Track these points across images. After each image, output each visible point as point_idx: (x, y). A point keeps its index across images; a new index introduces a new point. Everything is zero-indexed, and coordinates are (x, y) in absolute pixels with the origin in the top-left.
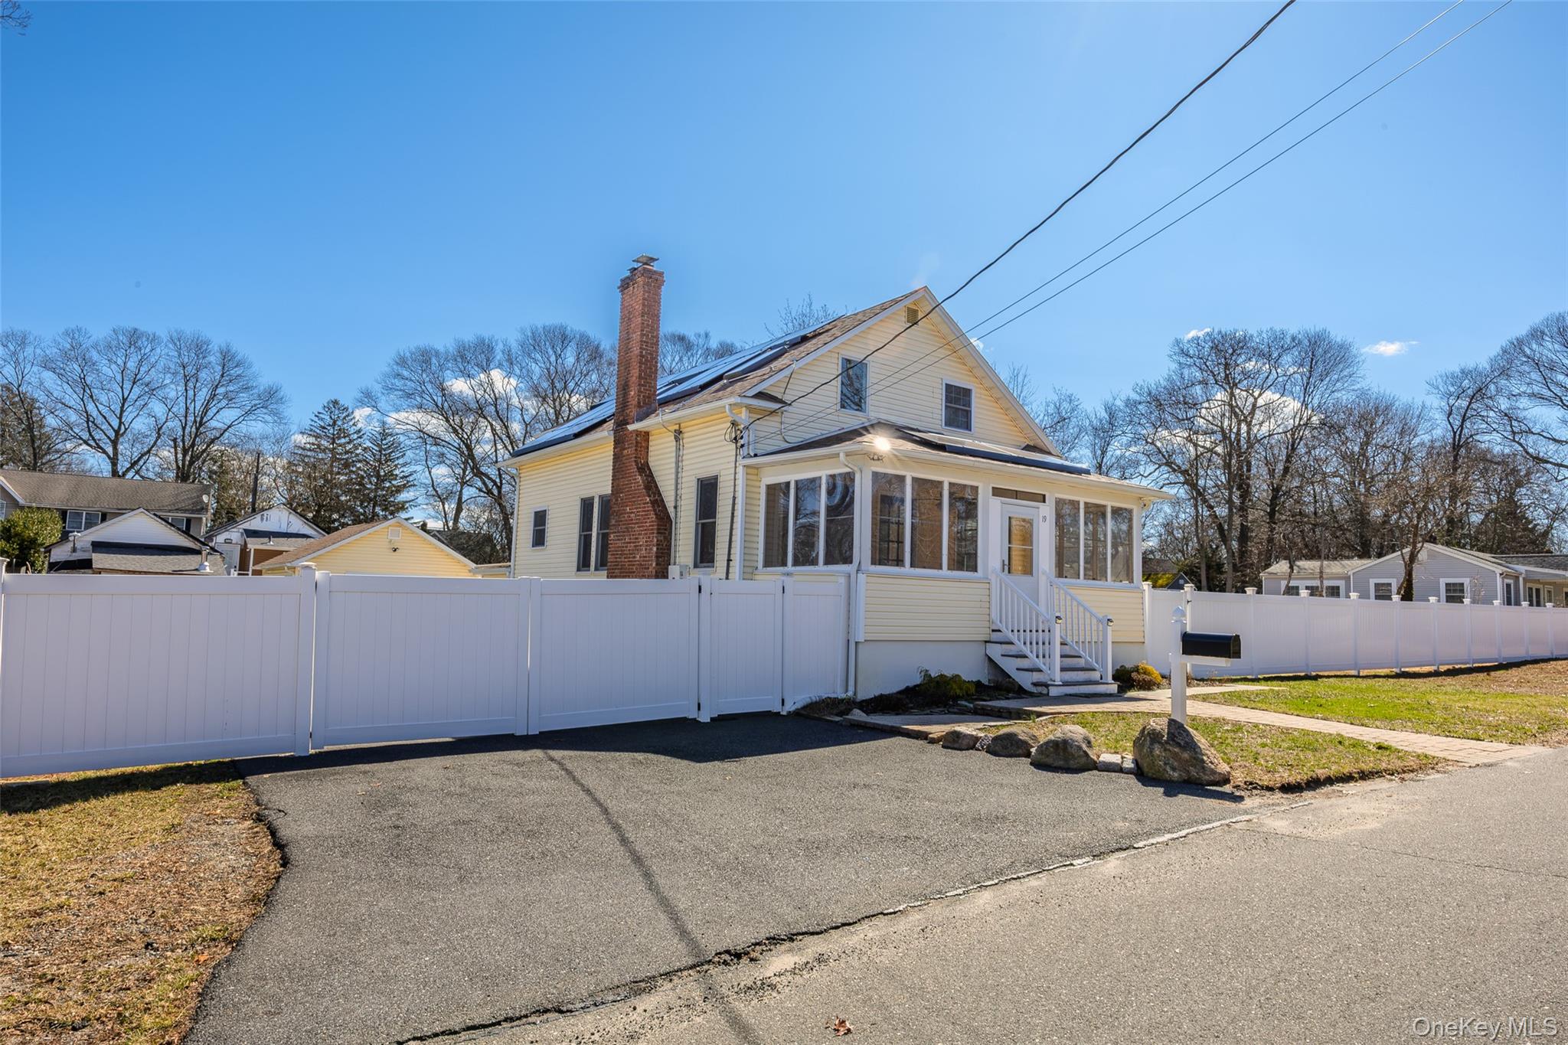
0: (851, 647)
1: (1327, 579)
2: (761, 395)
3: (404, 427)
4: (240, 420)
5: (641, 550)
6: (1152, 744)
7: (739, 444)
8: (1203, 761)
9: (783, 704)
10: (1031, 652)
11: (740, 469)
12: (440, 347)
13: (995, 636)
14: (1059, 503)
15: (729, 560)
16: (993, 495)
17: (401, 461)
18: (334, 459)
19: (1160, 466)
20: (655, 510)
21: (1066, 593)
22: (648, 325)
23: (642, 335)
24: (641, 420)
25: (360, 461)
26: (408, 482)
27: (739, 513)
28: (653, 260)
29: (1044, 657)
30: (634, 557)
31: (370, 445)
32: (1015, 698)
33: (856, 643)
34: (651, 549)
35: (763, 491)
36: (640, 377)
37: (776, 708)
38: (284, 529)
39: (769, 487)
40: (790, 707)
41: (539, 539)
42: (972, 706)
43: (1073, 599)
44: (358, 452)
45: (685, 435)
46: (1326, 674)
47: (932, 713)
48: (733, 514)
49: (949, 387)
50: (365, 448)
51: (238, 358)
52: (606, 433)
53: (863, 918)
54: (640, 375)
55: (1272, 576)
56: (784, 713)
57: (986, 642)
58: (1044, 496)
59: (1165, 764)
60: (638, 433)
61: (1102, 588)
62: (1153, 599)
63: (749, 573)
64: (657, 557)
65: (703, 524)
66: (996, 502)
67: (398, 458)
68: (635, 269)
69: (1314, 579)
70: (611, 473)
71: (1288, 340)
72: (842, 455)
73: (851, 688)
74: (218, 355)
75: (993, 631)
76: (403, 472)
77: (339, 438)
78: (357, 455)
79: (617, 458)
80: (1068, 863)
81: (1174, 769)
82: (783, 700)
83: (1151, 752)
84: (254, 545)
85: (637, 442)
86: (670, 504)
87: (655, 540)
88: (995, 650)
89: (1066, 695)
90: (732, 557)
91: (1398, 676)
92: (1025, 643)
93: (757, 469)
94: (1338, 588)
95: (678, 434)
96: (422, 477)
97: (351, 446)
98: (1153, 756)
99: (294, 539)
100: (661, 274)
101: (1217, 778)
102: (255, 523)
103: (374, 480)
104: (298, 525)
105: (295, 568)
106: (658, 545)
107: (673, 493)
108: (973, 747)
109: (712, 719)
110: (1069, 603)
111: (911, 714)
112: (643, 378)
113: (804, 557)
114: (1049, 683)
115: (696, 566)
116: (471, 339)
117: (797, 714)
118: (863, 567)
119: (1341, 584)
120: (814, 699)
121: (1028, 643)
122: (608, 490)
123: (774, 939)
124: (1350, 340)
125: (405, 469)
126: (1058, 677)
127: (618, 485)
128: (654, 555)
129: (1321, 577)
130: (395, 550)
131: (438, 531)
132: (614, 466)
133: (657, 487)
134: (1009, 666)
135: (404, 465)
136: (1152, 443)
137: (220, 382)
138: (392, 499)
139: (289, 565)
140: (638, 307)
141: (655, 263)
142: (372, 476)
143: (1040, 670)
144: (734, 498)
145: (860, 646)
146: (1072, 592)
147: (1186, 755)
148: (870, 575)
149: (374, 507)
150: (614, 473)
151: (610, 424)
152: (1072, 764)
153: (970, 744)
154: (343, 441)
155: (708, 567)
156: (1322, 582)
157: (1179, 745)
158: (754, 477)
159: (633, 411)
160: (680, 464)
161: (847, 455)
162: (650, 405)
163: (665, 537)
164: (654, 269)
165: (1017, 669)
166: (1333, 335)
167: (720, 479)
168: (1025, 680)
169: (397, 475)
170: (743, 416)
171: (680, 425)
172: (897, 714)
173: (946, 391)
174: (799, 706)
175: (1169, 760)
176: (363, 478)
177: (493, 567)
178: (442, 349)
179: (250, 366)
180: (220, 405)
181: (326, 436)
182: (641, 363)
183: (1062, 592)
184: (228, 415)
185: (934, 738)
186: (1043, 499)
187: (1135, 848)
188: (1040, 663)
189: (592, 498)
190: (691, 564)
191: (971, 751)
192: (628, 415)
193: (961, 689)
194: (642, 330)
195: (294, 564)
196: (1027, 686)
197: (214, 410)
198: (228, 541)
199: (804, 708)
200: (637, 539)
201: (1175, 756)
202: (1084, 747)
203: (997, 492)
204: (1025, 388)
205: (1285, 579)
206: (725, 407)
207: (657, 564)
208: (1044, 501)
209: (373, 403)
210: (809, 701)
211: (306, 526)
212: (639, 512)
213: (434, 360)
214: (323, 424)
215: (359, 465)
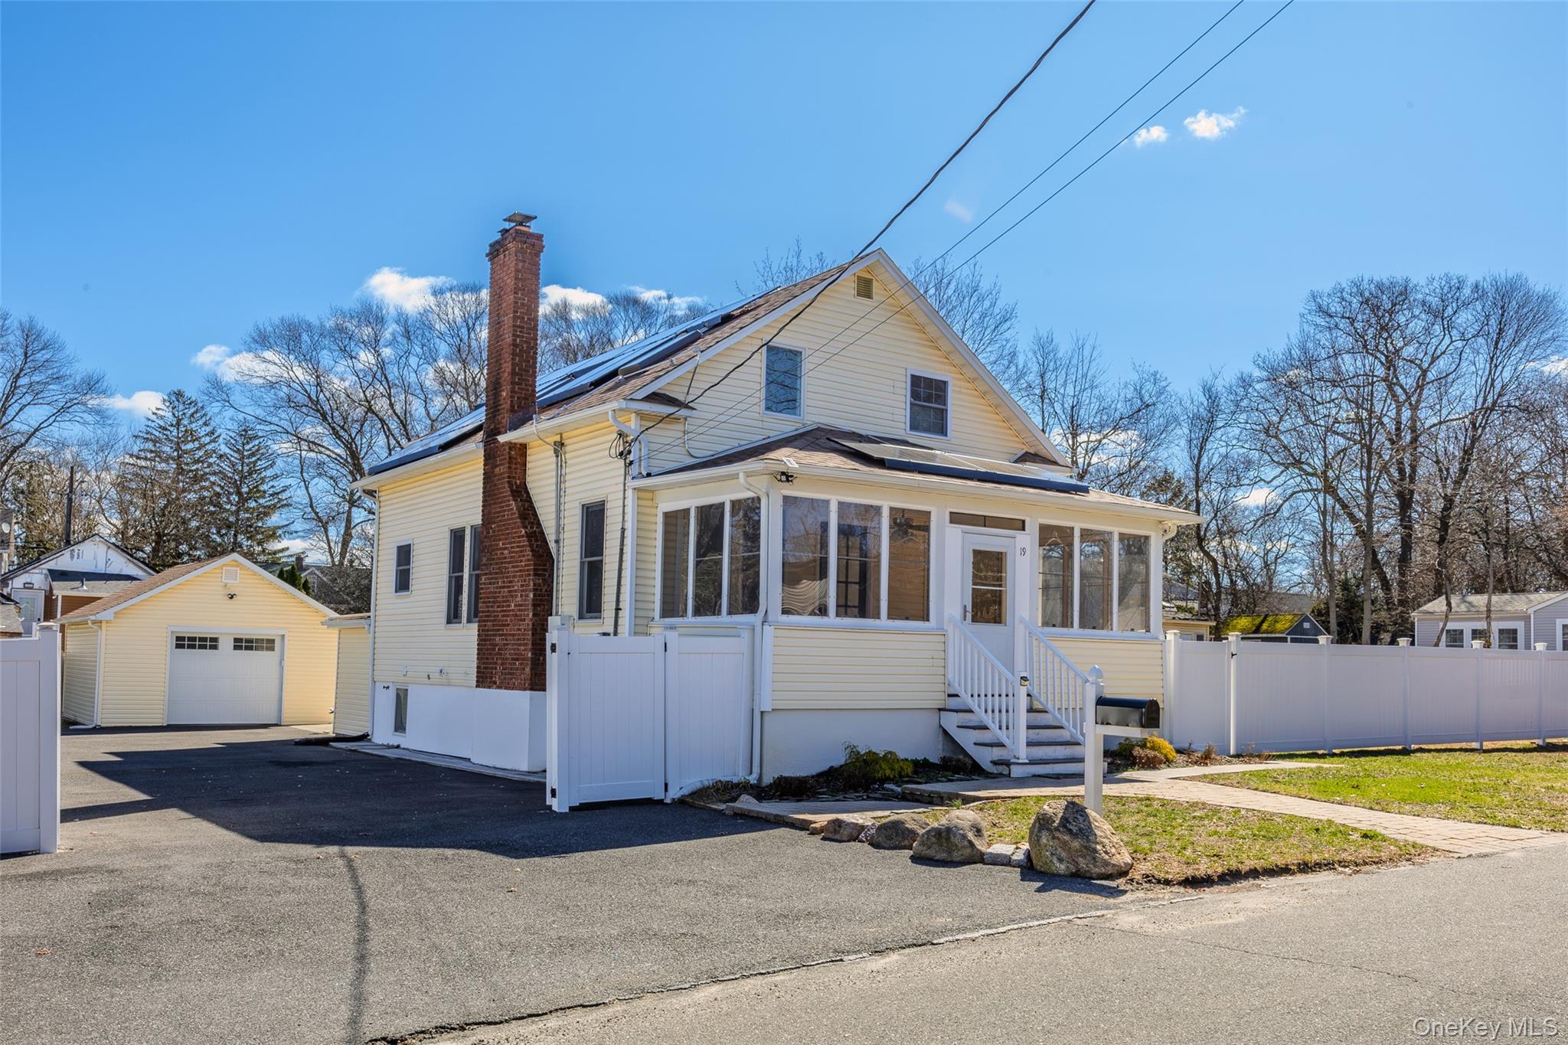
0: (757, 719)
1: (1498, 619)
2: (655, 397)
3: (267, 428)
4: (51, 420)
5: (516, 596)
6: (1039, 831)
7: (628, 461)
8: (1095, 851)
9: (666, 790)
10: (994, 722)
11: (629, 493)
12: (312, 318)
13: (952, 703)
14: (1046, 532)
15: (618, 609)
16: (951, 522)
17: (269, 473)
18: (180, 471)
19: (1287, 468)
20: (531, 546)
21: (1047, 647)
22: (523, 304)
23: (515, 318)
24: (515, 429)
25: (215, 473)
26: (280, 500)
27: (628, 549)
28: (530, 218)
29: (1007, 728)
30: (509, 606)
31: (228, 451)
32: (961, 780)
33: (762, 712)
34: (527, 596)
35: (660, 519)
36: (513, 373)
37: (658, 795)
38: (101, 569)
39: (667, 515)
40: (674, 793)
41: (403, 583)
42: (899, 789)
43: (1055, 654)
44: (211, 460)
45: (568, 449)
46: (1432, 747)
47: (845, 799)
48: (622, 550)
49: (916, 381)
50: (221, 456)
51: (45, 337)
52: (474, 448)
53: (556, 1010)
54: (513, 370)
55: (1428, 616)
56: (668, 801)
57: (940, 710)
58: (1024, 522)
59: (1052, 854)
60: (512, 446)
61: (1102, 640)
62: (1181, 653)
63: (641, 628)
64: (534, 605)
65: (589, 562)
66: (955, 532)
67: (266, 468)
68: (507, 231)
69: (1479, 619)
70: (480, 497)
71: (1467, 291)
72: (741, 475)
73: (756, 770)
74: (18, 333)
75: (949, 696)
76: (273, 487)
77: (186, 442)
78: (210, 465)
79: (488, 478)
80: (839, 958)
81: (1061, 860)
82: (666, 785)
83: (1038, 840)
84: (62, 590)
85: (510, 458)
86: (551, 538)
87: (532, 583)
88: (951, 722)
89: (1034, 776)
90: (621, 606)
91: (1539, 749)
92: (986, 711)
93: (653, 492)
94: (1515, 631)
95: (559, 446)
96: (299, 495)
97: (201, 453)
98: (1040, 845)
99: (114, 582)
100: (540, 237)
101: (1110, 870)
102: (64, 561)
103: (235, 498)
104: (120, 564)
105: (101, 622)
106: (535, 590)
107: (553, 523)
108: (855, 839)
109: (572, 809)
110: (1050, 659)
111: (818, 800)
112: (517, 374)
113: (707, 606)
114: (1012, 761)
115: (581, 617)
116: (353, 306)
117: (681, 802)
118: (770, 618)
119: (1519, 626)
120: (706, 783)
121: (990, 711)
122: (478, 520)
123: (441, 1027)
124: (1556, 290)
125: (275, 483)
126: (1023, 753)
127: (490, 513)
128: (530, 602)
129: (1488, 617)
130: (232, 597)
131: (319, 568)
132: (484, 488)
133: (535, 515)
134: (967, 740)
135: (275, 477)
136: (1276, 437)
137: (21, 370)
138: (260, 524)
139: (93, 618)
140: (510, 282)
141: (532, 224)
142: (232, 494)
143: (1002, 745)
144: (623, 530)
145: (767, 717)
146: (1056, 644)
147: (1076, 844)
148: (779, 626)
149: (235, 536)
150: (484, 497)
151: (480, 435)
152: (956, 856)
153: (855, 834)
154: (190, 446)
155: (596, 618)
156: (1489, 624)
157: (1070, 831)
158: (649, 503)
159: (505, 418)
160: (563, 486)
161: (748, 475)
162: (525, 407)
163: (544, 580)
164: (531, 231)
165: (975, 744)
166: (1531, 282)
167: (608, 506)
168: (985, 757)
169: (265, 492)
170: (633, 425)
171: (561, 434)
172: (798, 801)
173: (912, 385)
174: (686, 791)
175: (1056, 849)
176: (218, 495)
177: (351, 619)
178: (316, 322)
179: (61, 348)
180: (24, 401)
181: (168, 439)
182: (514, 354)
183: (1042, 645)
184: (35, 415)
185: (815, 828)
186: (1021, 526)
187: (933, 944)
188: (1002, 736)
189: (463, 530)
190: (576, 616)
191: (853, 843)
192: (501, 423)
193: (892, 769)
194: (515, 312)
195: (99, 617)
196: (987, 766)
197: (16, 407)
198: (28, 586)
199: (693, 794)
200: (511, 582)
201: (1065, 843)
202: (971, 836)
203: (956, 518)
204: (1093, 364)
205: (1441, 620)
206: (607, 413)
207: (534, 615)
208: (1023, 529)
209: (225, 396)
210: (699, 786)
211: (131, 565)
212: (514, 549)
213: (305, 337)
214: (162, 423)
215: (213, 479)
